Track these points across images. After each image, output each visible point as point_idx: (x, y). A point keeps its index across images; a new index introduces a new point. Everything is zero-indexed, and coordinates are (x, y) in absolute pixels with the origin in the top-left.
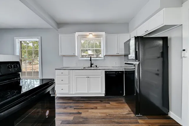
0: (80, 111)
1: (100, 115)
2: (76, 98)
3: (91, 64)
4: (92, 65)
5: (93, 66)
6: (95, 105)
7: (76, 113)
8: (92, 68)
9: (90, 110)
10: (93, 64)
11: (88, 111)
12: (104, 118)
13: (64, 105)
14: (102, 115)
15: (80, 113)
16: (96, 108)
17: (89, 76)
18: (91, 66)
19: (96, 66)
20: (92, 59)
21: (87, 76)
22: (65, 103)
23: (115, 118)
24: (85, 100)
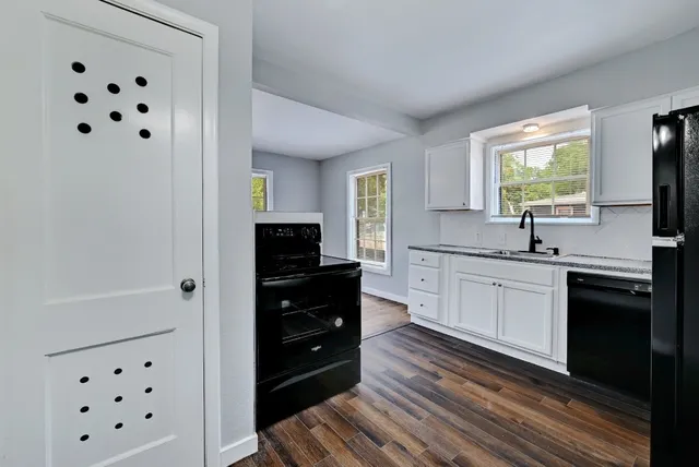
0: (441, 373)
1: (490, 407)
2: (455, 342)
3: (534, 242)
4: (537, 245)
5: (538, 248)
6: (499, 381)
7: (427, 371)
8: (533, 257)
9: (469, 384)
10: (540, 242)
11: (461, 383)
12: (492, 419)
13: (413, 344)
14: (498, 412)
15: (438, 377)
16: (496, 389)
17: (501, 282)
18: (532, 250)
19: (556, 251)
20: (535, 220)
21: (495, 281)
22: (420, 342)
23: (541, 442)
24: (480, 356)
